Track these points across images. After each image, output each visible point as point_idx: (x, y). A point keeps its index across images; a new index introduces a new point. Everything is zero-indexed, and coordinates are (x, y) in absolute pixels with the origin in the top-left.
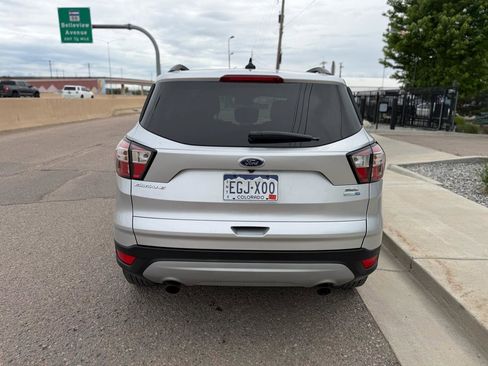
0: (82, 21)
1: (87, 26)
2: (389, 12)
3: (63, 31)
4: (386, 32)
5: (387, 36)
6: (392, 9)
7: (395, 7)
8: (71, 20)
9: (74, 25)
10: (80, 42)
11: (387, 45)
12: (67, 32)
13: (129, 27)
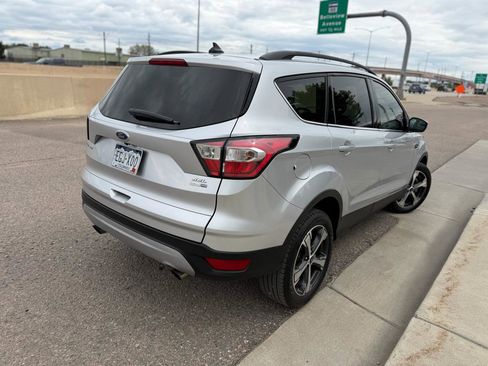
0: (338, 13)
1: (343, 16)
3: (320, 22)
8: (330, 11)
9: (331, 17)
10: (334, 32)
12: (324, 24)
13: (384, 14)
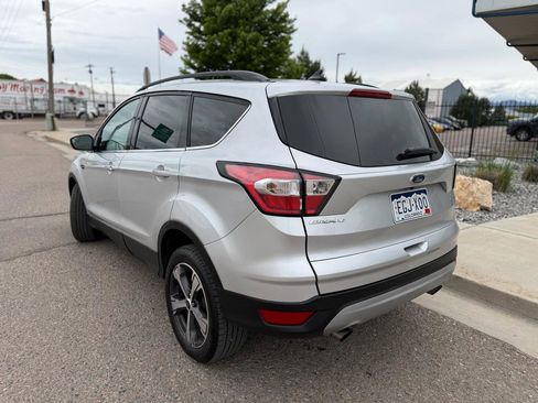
2: (185, 19)
4: (186, 41)
5: (187, 44)
6: (188, 17)
7: (191, 16)
11: (187, 53)
